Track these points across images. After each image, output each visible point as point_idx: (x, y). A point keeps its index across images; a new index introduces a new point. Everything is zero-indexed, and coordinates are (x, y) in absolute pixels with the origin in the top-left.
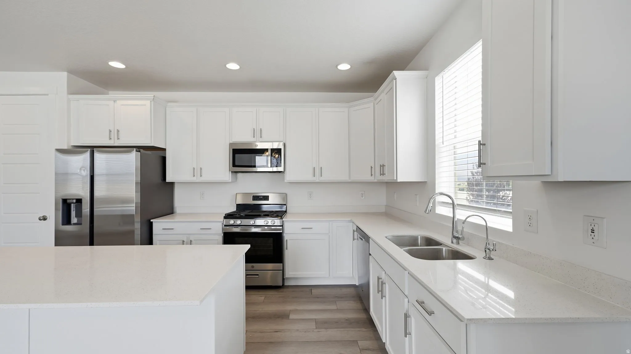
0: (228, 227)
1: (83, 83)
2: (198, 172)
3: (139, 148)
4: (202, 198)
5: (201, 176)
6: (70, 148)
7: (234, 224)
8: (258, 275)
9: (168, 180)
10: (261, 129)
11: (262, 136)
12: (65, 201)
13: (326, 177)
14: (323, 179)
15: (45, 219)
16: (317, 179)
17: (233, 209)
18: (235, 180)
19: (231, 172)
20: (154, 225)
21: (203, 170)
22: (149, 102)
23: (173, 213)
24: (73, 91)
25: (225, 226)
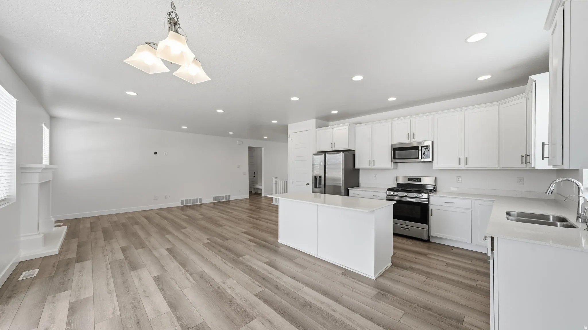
0: (389, 196)
1: (322, 122)
2: (372, 163)
3: (343, 151)
4: (375, 178)
5: (374, 165)
6: (317, 153)
7: (393, 195)
8: (409, 229)
9: (357, 167)
10: (414, 133)
11: (415, 138)
12: (315, 177)
13: (471, 165)
14: (467, 167)
15: (308, 184)
16: (463, 166)
17: (394, 186)
18: (396, 168)
19: (392, 162)
20: (350, 191)
21: (375, 162)
22: (347, 127)
23: (359, 186)
24: (318, 126)
25: (388, 195)
